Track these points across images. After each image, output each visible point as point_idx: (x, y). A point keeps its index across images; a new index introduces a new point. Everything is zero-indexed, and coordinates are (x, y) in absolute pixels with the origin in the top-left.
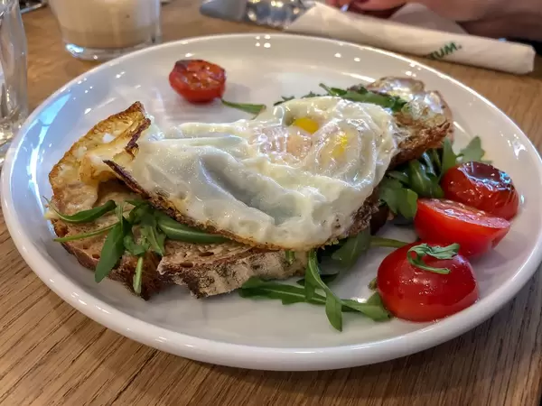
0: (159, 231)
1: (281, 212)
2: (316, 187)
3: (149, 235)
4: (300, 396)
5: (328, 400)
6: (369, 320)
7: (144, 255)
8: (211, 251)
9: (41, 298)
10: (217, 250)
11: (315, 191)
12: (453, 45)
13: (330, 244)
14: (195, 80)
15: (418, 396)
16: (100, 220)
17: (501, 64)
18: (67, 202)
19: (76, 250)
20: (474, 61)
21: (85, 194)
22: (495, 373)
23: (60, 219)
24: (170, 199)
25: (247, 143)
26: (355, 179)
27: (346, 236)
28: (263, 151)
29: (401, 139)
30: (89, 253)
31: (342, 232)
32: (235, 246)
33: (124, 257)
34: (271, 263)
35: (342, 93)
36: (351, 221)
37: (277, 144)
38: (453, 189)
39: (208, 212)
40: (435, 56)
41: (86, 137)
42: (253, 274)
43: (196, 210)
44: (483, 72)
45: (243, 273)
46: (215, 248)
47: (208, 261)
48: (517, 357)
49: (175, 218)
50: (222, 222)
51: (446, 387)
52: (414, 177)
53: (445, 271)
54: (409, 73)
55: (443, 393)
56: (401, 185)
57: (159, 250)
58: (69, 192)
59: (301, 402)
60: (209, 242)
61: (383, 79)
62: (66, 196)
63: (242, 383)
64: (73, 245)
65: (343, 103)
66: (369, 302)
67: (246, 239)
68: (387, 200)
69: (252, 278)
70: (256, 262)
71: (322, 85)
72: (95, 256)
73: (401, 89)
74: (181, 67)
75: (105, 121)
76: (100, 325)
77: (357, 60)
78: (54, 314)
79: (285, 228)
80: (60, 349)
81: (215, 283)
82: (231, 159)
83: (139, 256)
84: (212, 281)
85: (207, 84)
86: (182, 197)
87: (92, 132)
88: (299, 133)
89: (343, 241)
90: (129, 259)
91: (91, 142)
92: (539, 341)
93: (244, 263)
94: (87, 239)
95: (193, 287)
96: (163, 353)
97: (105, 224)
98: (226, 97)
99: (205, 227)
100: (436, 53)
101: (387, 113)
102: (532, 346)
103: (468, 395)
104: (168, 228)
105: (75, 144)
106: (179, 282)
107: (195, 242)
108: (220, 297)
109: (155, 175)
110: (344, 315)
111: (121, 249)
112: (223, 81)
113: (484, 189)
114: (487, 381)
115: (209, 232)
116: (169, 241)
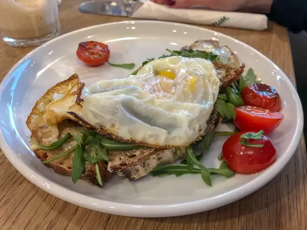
0: (102, 147)
1: (170, 127)
2: (185, 110)
3: (97, 150)
4: (196, 225)
5: (211, 224)
6: (223, 177)
7: (97, 163)
8: (133, 154)
9: (34, 196)
10: (137, 153)
11: (186, 112)
12: (224, 18)
13: (198, 140)
14: (93, 53)
15: (255, 213)
16: (65, 145)
17: (250, 26)
18: (41, 138)
19: (56, 166)
20: (236, 25)
21: (50, 131)
22: (289, 194)
23: (41, 149)
24: (107, 128)
25: (141, 89)
26: (204, 102)
27: (204, 134)
28: (151, 93)
29: (220, 76)
30: (65, 166)
31: (202, 132)
32: (147, 149)
33: (86, 166)
34: (167, 155)
35: (179, 53)
36: (206, 126)
37: (156, 88)
38: (249, 99)
39: (130, 132)
40: (216, 25)
41: (43, 97)
42: (158, 163)
43: (123, 132)
44: (242, 31)
45: (153, 163)
46: (135, 152)
47: (135, 160)
48: (297, 183)
49: (112, 139)
50: (139, 137)
51: (267, 205)
52: (230, 96)
53: (262, 146)
54: (214, 39)
55: (266, 209)
56: (224, 102)
57: (106, 158)
58: (41, 132)
59: (197, 227)
60: (131, 149)
61: (196, 42)
62: (40, 134)
63: (163, 224)
64: (54, 163)
65: (184, 60)
66: (221, 168)
67: (155, 145)
68: (219, 111)
69: (158, 165)
70: (160, 156)
71: (167, 50)
72: (69, 168)
73: (208, 47)
74: (83, 47)
75: (54, 87)
76: (74, 205)
77: (175, 31)
78: (44, 204)
79: (174, 135)
80: (54, 224)
81: (140, 172)
82: (137, 101)
83: (95, 164)
84: (138, 171)
85: (100, 55)
86: (113, 126)
87: (47, 93)
88: (165, 80)
89: (203, 137)
90: (89, 166)
91: (47, 99)
92: (305, 173)
93: (154, 158)
94: (61, 159)
95: (128, 176)
96: (115, 215)
97: (68, 147)
98: (110, 61)
99: (130, 141)
100: (216, 23)
101: (208, 63)
102: (303, 176)
103: (279, 207)
104: (107, 145)
105: (37, 102)
106: (120, 174)
107: (124, 150)
108: (142, 178)
109: (96, 115)
110: (211, 177)
111: (83, 161)
112: (108, 52)
113: (265, 97)
114: (286, 199)
115: (133, 144)
116: (109, 151)
